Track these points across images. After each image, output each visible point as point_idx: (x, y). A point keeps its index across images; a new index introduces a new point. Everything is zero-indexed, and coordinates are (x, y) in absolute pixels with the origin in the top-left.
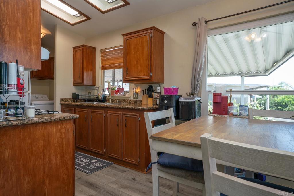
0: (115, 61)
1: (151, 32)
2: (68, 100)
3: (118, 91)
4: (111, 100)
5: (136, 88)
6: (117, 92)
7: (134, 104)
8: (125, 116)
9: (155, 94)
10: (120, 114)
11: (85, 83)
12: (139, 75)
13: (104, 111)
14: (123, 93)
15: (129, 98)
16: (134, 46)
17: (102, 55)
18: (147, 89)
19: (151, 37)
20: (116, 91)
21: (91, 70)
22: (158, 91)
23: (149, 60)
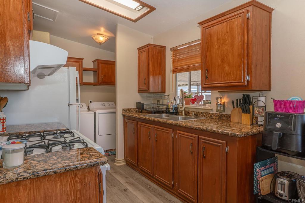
0: (190, 61)
1: (248, 11)
2: (132, 110)
3: (195, 99)
4: (185, 111)
5: (221, 97)
6: (194, 101)
7: (218, 119)
8: (203, 142)
9: (255, 108)
10: (194, 137)
11: (151, 89)
12: (226, 79)
13: (171, 130)
14: (202, 101)
15: (211, 111)
16: (218, 37)
17: (174, 55)
18: (240, 99)
19: (248, 19)
20: (192, 99)
21: (159, 74)
22: (261, 104)
23: (244, 56)
